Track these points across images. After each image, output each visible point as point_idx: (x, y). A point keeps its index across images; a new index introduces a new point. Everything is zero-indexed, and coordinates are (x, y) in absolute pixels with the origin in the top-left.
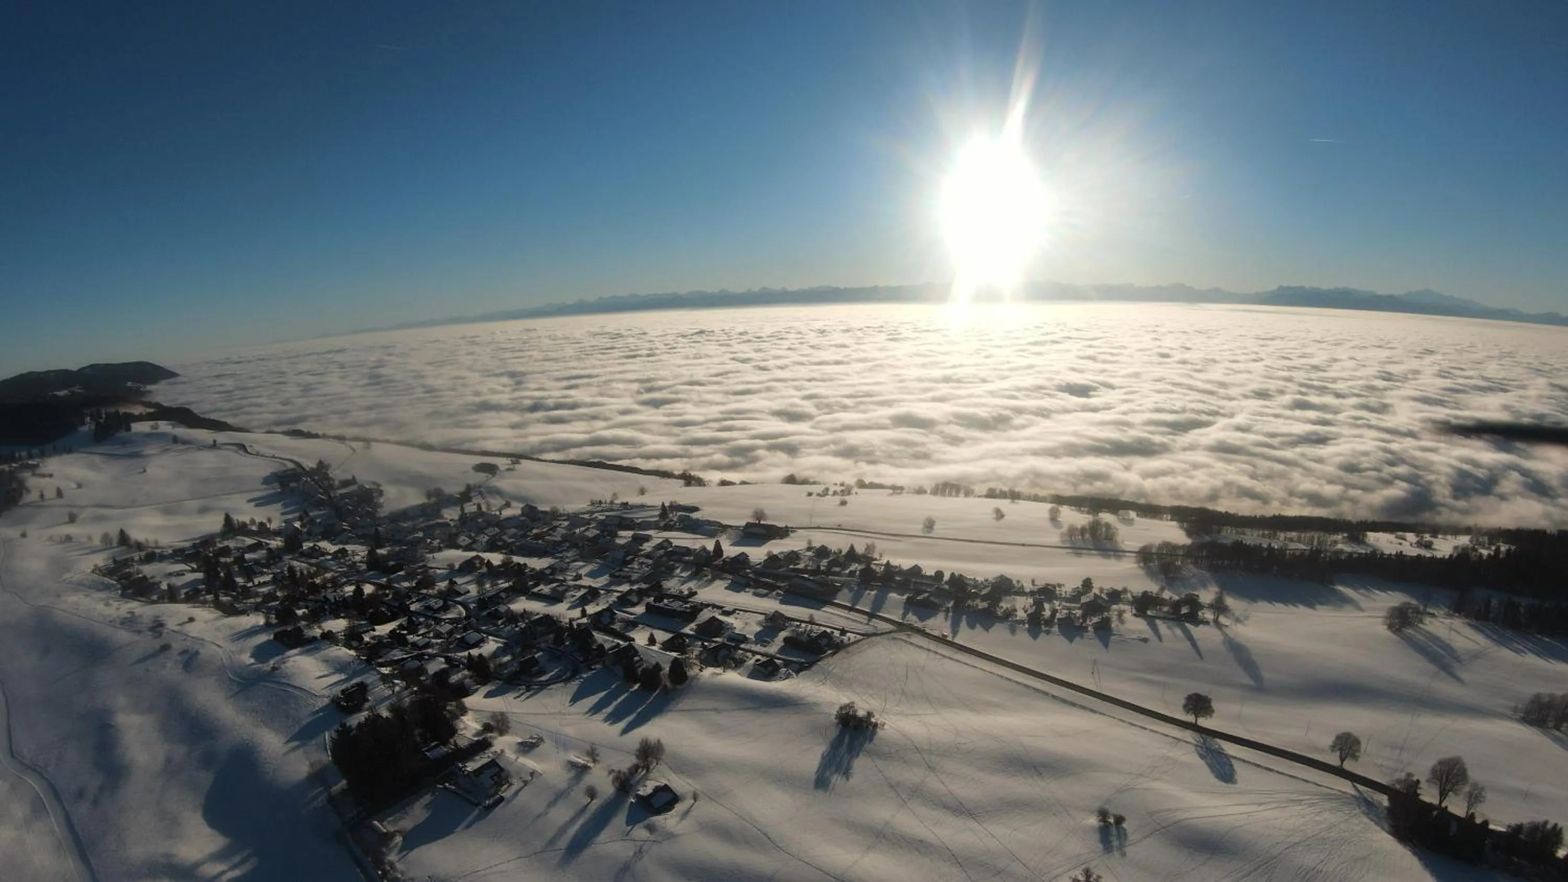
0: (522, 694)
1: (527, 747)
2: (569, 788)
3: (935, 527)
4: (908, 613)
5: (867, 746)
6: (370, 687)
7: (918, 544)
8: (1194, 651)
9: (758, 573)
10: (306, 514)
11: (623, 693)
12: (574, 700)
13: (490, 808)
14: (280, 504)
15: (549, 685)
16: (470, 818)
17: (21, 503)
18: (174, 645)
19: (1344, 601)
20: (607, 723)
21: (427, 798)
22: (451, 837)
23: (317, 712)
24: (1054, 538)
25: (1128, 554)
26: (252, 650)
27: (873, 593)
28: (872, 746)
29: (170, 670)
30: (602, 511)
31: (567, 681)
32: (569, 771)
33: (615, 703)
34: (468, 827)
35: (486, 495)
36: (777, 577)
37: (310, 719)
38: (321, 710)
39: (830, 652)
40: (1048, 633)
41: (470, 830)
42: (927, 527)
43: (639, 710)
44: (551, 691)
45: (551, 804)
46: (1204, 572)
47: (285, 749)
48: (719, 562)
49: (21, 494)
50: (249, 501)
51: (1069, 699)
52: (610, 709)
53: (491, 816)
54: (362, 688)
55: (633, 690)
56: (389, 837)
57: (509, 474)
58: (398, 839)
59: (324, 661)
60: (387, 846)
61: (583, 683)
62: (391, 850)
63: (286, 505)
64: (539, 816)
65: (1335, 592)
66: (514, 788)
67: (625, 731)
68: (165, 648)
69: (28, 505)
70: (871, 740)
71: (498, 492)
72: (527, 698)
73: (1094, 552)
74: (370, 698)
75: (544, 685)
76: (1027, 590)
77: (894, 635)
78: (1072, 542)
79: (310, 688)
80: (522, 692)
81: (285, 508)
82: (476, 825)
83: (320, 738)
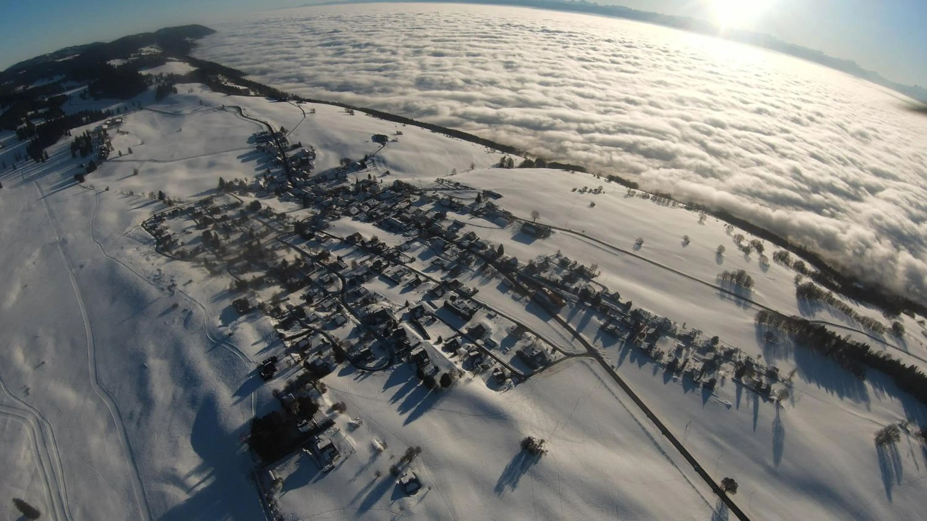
0: (359, 377)
1: (352, 428)
2: (368, 464)
3: (643, 245)
4: (598, 338)
5: (533, 467)
6: (278, 359)
7: (627, 261)
8: (752, 423)
9: (520, 277)
10: (269, 172)
11: (413, 387)
12: (387, 386)
13: (327, 472)
14: (256, 161)
15: (374, 371)
16: (316, 477)
17: (108, 159)
18: (180, 304)
19: (865, 398)
20: (399, 413)
21: (297, 457)
22: (306, 487)
23: (249, 375)
24: (712, 277)
25: (753, 306)
26: (221, 313)
27: (584, 312)
28: (535, 468)
29: (177, 326)
30: (443, 189)
31: (385, 369)
32: (370, 452)
33: (407, 395)
34: (315, 481)
35: (376, 163)
36: (531, 283)
37: (245, 381)
38: (252, 374)
39: (541, 367)
40: (675, 380)
41: (316, 484)
42: (638, 244)
43: (419, 404)
44: (376, 377)
45: (358, 474)
46: (791, 342)
47: (231, 403)
48: (498, 260)
49: (108, 151)
50: (238, 157)
51: (664, 448)
52: (401, 401)
53: (326, 477)
54: (274, 360)
55: (418, 385)
56: (277, 481)
57: (393, 144)
58: (280, 485)
59: (257, 330)
60: (275, 488)
61: (394, 372)
62: (276, 490)
63: (259, 162)
64: (350, 481)
65: (862, 389)
66: (341, 459)
67: (408, 422)
68: (175, 306)
69: (111, 160)
70: (536, 463)
71: (383, 161)
72: (362, 380)
73: (733, 297)
74: (277, 368)
75: (372, 370)
76: (678, 333)
77: (583, 358)
78: (723, 284)
79: (247, 354)
80: (359, 374)
81: (258, 164)
82: (320, 481)
83: (249, 397)
